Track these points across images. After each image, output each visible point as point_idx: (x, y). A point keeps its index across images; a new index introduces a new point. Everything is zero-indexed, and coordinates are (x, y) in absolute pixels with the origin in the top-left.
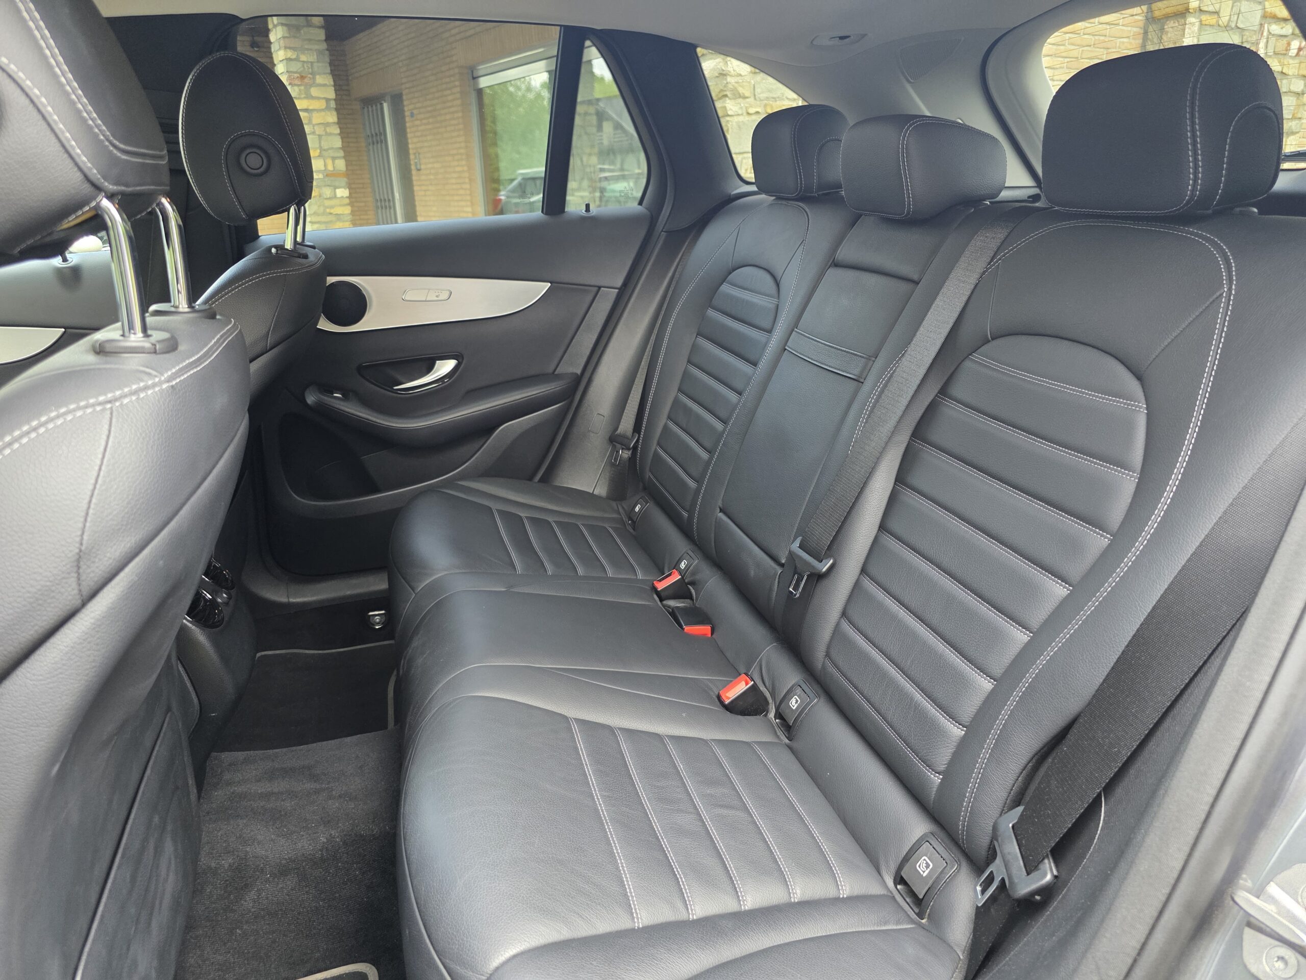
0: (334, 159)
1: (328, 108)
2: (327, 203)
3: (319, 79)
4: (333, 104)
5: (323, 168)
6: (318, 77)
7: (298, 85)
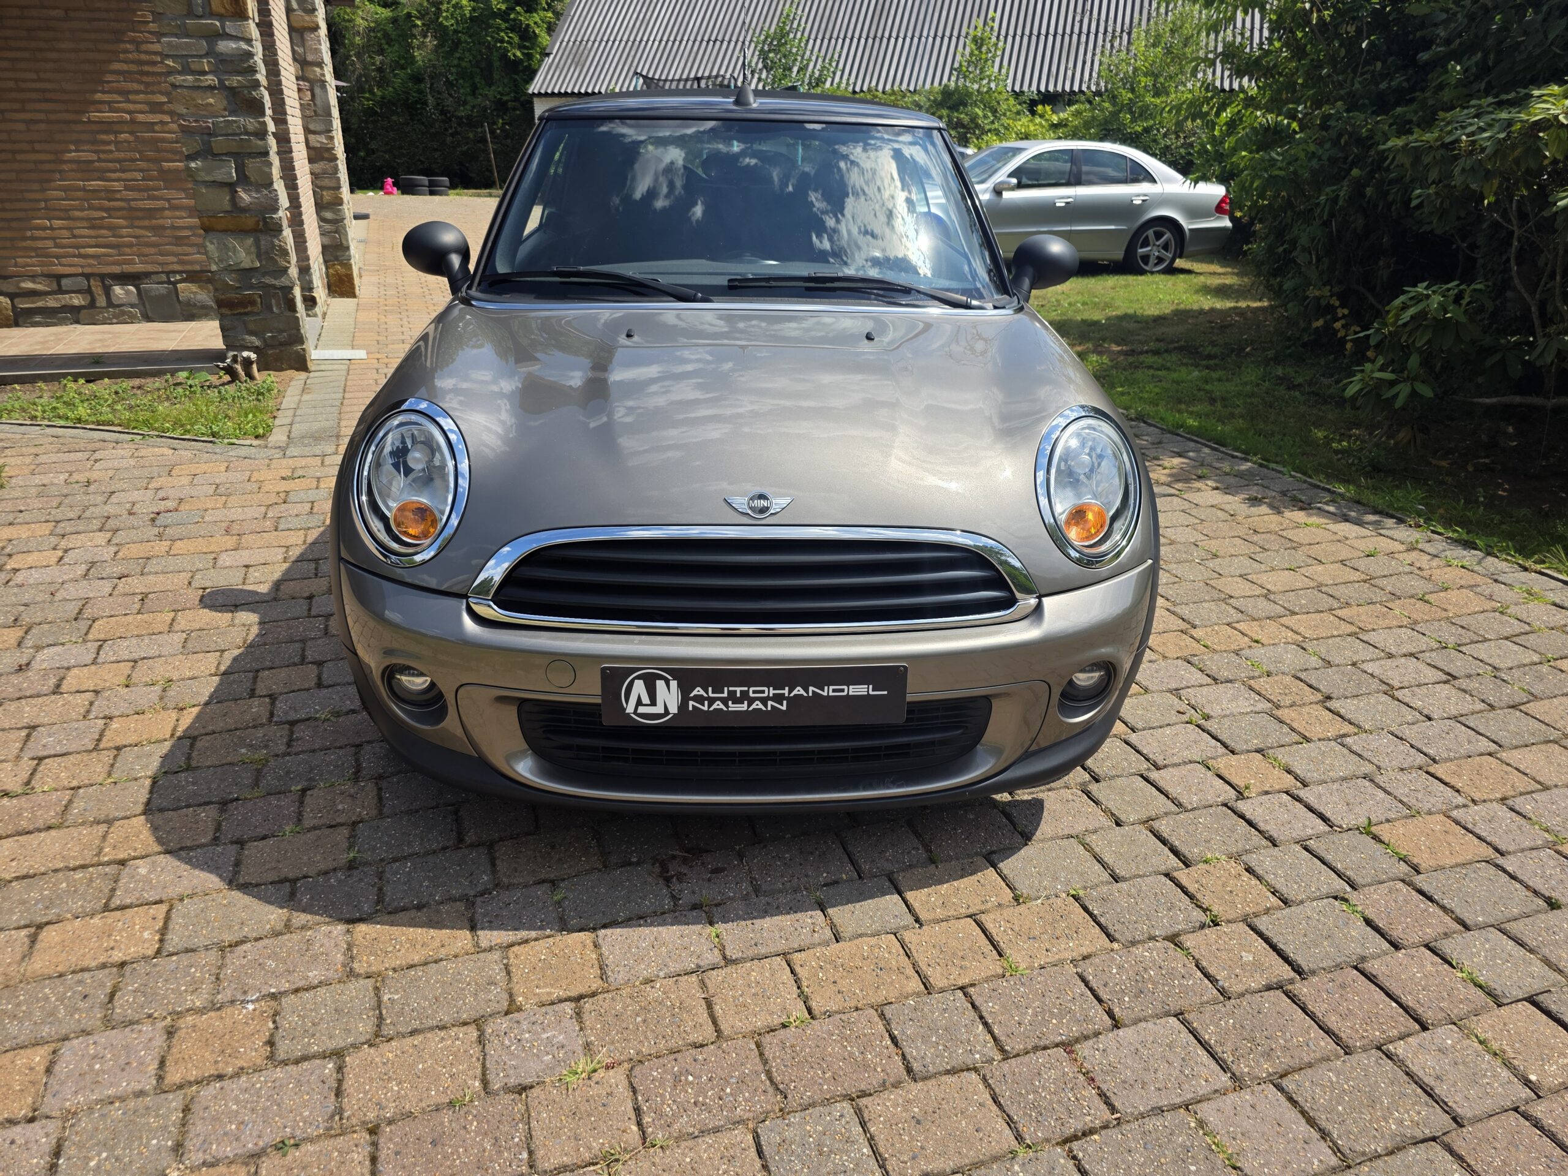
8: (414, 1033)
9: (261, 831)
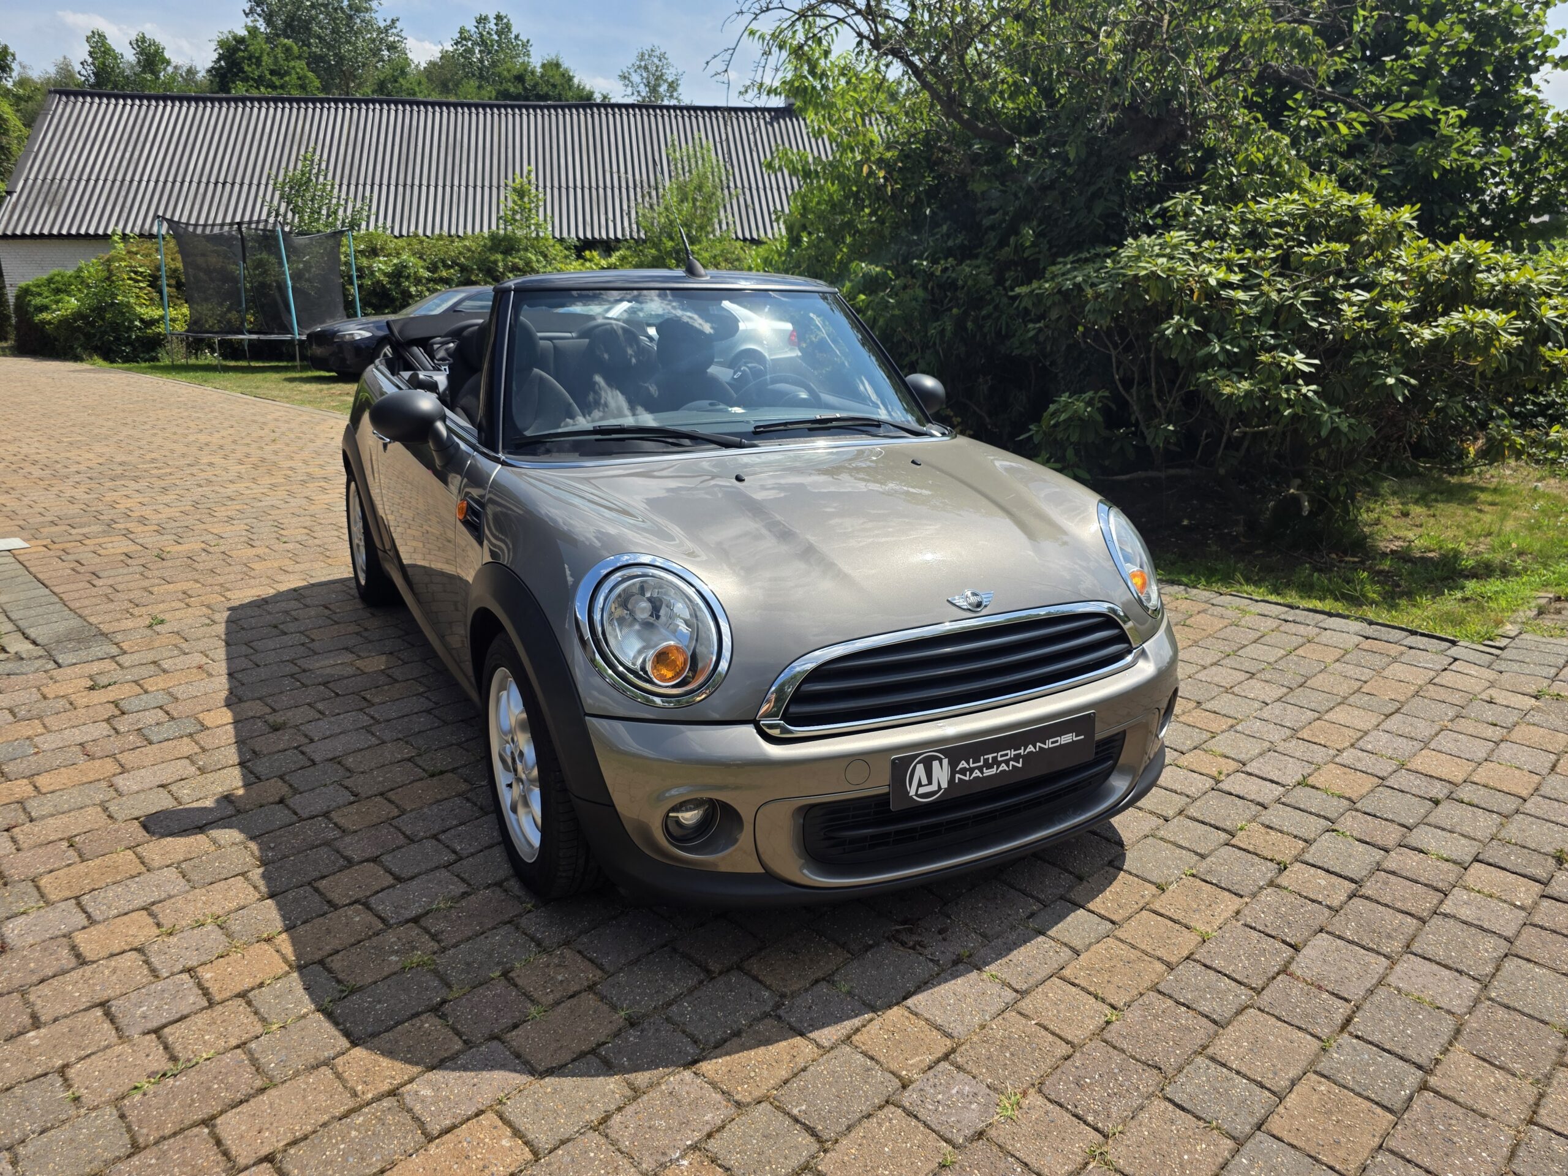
8: (849, 1128)
9: (506, 1021)
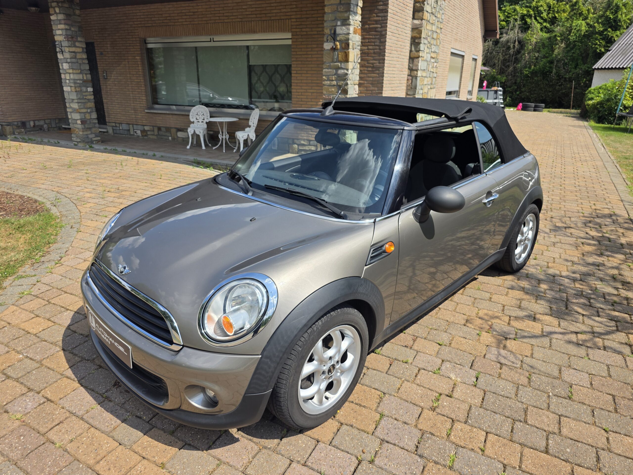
0: (86, 74)
1: (83, 52)
2: (84, 94)
3: (79, 39)
4: (85, 50)
5: (82, 78)
6: (79, 38)
7: (70, 41)
